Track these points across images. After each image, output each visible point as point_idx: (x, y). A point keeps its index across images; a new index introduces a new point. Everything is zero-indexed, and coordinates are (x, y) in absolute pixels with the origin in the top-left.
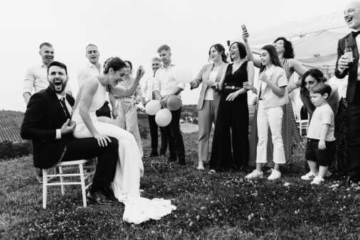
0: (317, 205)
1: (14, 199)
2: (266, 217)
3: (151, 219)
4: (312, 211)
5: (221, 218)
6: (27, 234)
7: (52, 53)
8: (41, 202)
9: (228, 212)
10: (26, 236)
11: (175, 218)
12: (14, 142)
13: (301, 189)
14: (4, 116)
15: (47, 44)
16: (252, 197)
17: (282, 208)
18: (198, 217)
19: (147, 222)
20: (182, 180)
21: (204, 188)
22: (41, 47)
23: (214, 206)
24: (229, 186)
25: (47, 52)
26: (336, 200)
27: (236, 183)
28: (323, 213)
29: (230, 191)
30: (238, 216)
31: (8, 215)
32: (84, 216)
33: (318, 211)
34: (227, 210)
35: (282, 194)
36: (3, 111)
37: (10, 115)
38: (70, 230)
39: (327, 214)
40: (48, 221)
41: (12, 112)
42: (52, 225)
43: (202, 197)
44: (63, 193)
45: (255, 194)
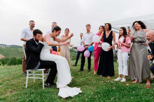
0: (141, 95)
1: (14, 83)
2: (119, 99)
3: (70, 96)
4: (139, 98)
5: (99, 98)
6: (18, 99)
7: (34, 25)
8: (25, 85)
9: (103, 96)
10: (17, 100)
11: (80, 96)
12: (17, 58)
13: (133, 87)
14: (14, 47)
15: (33, 21)
16: (113, 89)
17: (126, 95)
18: (90, 97)
19: (68, 97)
20: (84, 80)
21: (93, 84)
22: (30, 22)
23: (97, 92)
24: (103, 84)
25: (32, 24)
26: (149, 93)
27: (106, 83)
28: (143, 99)
29: (104, 86)
30: (107, 98)
31: (11, 90)
32: (42, 93)
33: (141, 98)
34: (102, 95)
35: (125, 89)
36: (14, 45)
37: (16, 47)
38: (36, 99)
39: (145, 100)
40: (27, 94)
41: (17, 46)
42: (28, 95)
43: (92, 88)
44: (34, 82)
45: (114, 88)
